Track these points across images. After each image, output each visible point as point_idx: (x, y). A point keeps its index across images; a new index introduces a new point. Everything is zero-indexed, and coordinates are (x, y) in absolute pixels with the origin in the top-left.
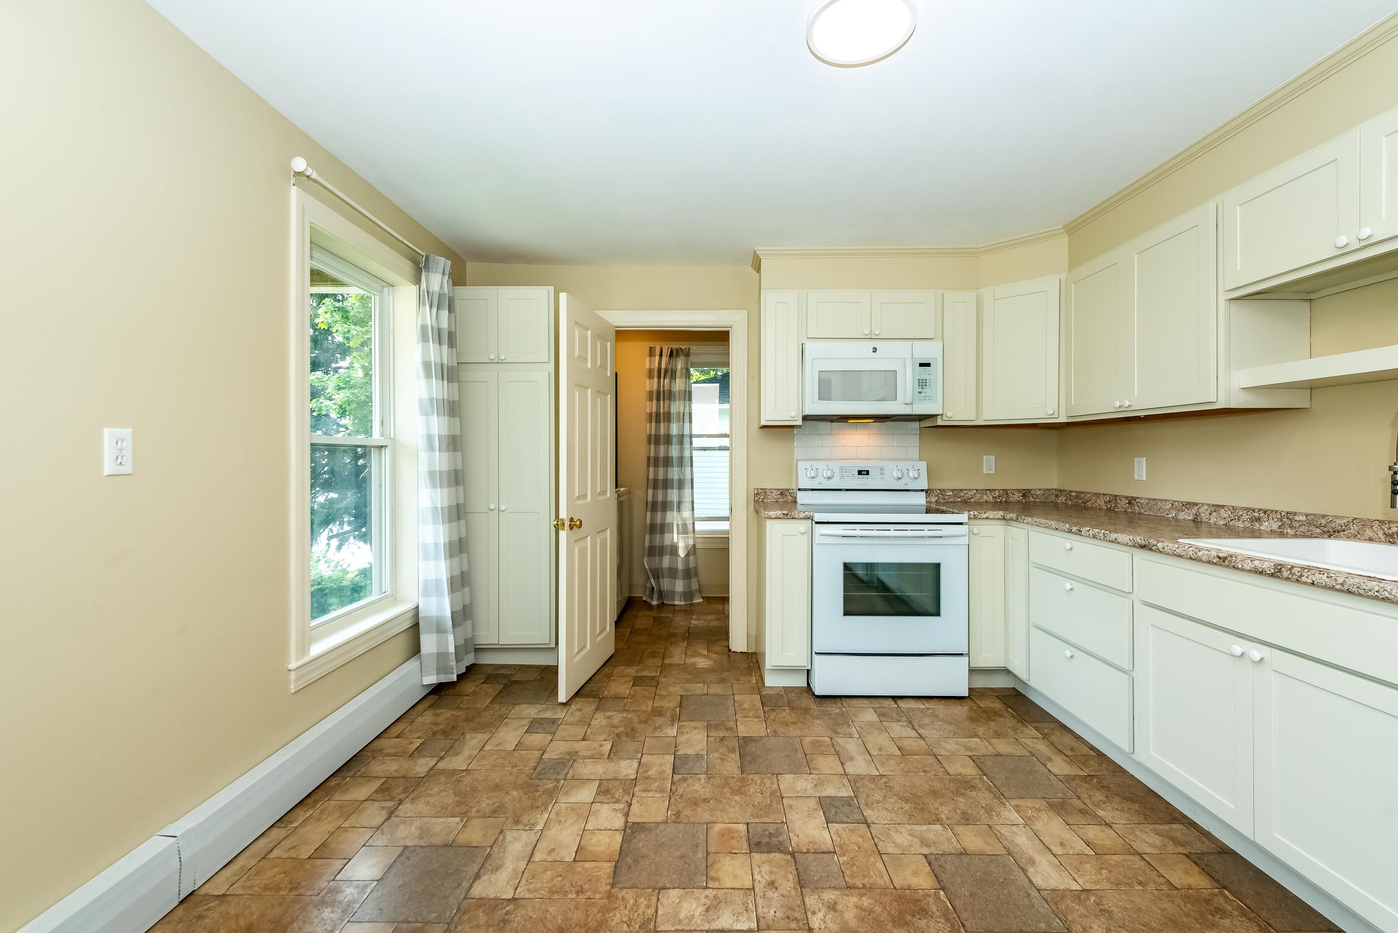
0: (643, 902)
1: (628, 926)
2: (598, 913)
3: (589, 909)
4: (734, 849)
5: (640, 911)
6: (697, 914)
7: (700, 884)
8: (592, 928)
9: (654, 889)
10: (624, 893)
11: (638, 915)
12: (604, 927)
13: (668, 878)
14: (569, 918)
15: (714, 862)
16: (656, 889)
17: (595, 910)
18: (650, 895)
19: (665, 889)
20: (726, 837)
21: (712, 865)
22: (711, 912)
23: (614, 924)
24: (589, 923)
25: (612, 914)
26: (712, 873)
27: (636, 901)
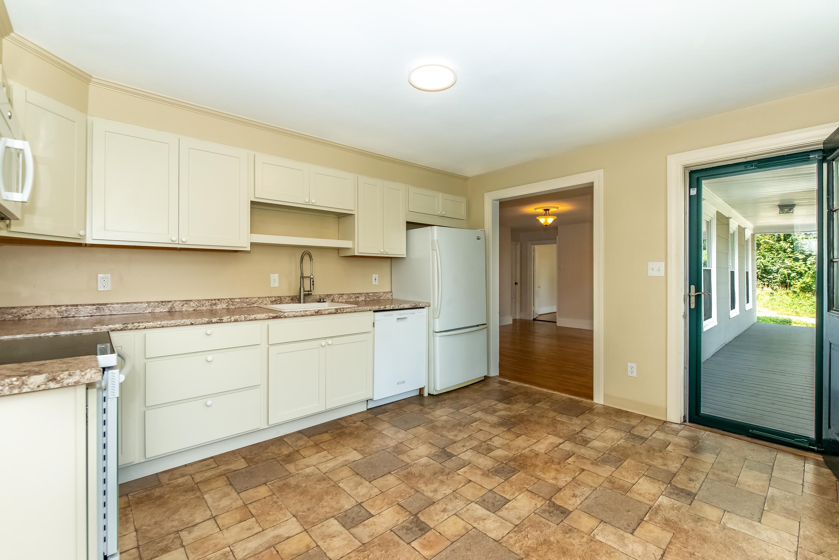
0: (512, 541)
1: (527, 536)
2: (539, 550)
3: (543, 556)
4: (436, 536)
5: (517, 538)
6: (491, 521)
7: (475, 531)
8: (546, 546)
9: (500, 543)
10: (518, 552)
11: (519, 537)
12: (540, 542)
13: (488, 544)
14: (556, 557)
15: (455, 536)
16: (499, 543)
17: (540, 553)
18: (505, 542)
19: (495, 540)
20: (431, 544)
21: (459, 535)
22: (484, 518)
23: (534, 540)
24: (546, 548)
25: (532, 545)
26: (464, 532)
27: (515, 544)
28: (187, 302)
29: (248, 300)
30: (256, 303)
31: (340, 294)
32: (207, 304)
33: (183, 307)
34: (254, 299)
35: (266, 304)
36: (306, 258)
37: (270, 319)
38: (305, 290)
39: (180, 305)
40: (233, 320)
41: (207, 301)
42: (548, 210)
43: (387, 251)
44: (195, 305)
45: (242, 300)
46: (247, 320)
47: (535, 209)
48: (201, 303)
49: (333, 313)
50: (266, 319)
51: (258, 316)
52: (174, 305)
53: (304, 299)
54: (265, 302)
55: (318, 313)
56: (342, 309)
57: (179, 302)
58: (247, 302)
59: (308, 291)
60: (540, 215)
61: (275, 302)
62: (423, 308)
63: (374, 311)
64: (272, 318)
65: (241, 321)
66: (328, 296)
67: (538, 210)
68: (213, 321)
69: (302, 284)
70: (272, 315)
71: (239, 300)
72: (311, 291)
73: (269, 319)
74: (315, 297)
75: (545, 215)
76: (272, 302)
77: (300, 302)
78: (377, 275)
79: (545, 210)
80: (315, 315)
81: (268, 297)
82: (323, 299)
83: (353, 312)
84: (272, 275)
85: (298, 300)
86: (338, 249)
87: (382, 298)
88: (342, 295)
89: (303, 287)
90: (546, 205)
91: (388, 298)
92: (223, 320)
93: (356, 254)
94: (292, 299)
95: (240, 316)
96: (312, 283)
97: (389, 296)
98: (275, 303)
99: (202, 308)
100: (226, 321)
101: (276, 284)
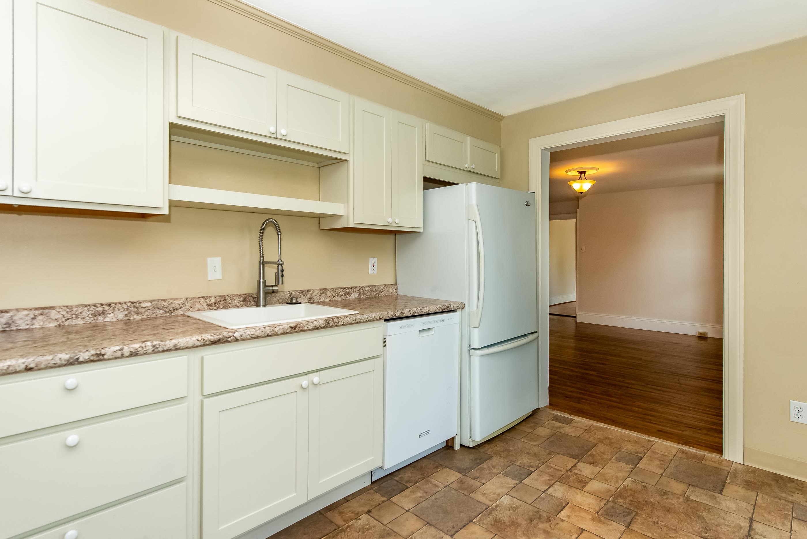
28: (44, 310)
29: (166, 304)
30: (181, 308)
31: (321, 290)
32: (86, 313)
33: (35, 321)
34: (177, 302)
35: (199, 310)
36: (270, 231)
37: (207, 345)
38: (267, 284)
39: (28, 318)
40: (127, 354)
41: (86, 308)
42: (584, 172)
43: (397, 221)
44: (61, 316)
45: (156, 304)
46: (159, 352)
47: (567, 172)
48: (73, 312)
49: (322, 328)
50: (197, 346)
51: (182, 341)
52: (15, 318)
53: (265, 298)
54: (198, 306)
55: (295, 329)
56: (336, 320)
57: (26, 312)
58: (163, 307)
59: (272, 286)
60: (573, 179)
61: (215, 306)
62: (453, 311)
63: (386, 320)
64: (209, 345)
65: (145, 354)
66: (303, 292)
67: (570, 173)
68: (81, 359)
69: (261, 274)
70: (210, 337)
71: (149, 304)
72: (276, 286)
73: (204, 345)
74: (282, 294)
75: (580, 178)
76: (210, 307)
77: (257, 305)
78: (376, 259)
79: (579, 172)
80: (292, 333)
81: (203, 297)
82: (297, 299)
83: (354, 323)
84: (209, 260)
85: (254, 301)
86: (319, 217)
87: (383, 294)
88: (324, 291)
89: (264, 279)
90: (581, 165)
91: (391, 293)
92: (103, 355)
93: (352, 225)
94: (244, 300)
95: (143, 345)
96: (280, 273)
97: (392, 290)
98: (215, 308)
99: (74, 322)
100: (111, 357)
101: (218, 276)
